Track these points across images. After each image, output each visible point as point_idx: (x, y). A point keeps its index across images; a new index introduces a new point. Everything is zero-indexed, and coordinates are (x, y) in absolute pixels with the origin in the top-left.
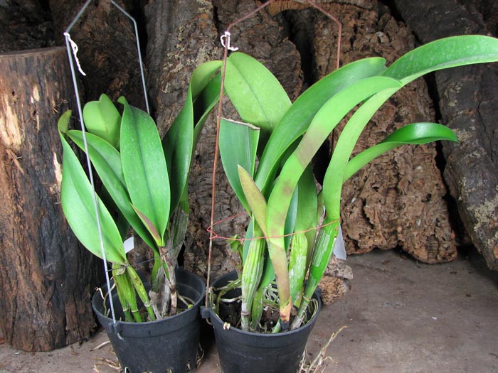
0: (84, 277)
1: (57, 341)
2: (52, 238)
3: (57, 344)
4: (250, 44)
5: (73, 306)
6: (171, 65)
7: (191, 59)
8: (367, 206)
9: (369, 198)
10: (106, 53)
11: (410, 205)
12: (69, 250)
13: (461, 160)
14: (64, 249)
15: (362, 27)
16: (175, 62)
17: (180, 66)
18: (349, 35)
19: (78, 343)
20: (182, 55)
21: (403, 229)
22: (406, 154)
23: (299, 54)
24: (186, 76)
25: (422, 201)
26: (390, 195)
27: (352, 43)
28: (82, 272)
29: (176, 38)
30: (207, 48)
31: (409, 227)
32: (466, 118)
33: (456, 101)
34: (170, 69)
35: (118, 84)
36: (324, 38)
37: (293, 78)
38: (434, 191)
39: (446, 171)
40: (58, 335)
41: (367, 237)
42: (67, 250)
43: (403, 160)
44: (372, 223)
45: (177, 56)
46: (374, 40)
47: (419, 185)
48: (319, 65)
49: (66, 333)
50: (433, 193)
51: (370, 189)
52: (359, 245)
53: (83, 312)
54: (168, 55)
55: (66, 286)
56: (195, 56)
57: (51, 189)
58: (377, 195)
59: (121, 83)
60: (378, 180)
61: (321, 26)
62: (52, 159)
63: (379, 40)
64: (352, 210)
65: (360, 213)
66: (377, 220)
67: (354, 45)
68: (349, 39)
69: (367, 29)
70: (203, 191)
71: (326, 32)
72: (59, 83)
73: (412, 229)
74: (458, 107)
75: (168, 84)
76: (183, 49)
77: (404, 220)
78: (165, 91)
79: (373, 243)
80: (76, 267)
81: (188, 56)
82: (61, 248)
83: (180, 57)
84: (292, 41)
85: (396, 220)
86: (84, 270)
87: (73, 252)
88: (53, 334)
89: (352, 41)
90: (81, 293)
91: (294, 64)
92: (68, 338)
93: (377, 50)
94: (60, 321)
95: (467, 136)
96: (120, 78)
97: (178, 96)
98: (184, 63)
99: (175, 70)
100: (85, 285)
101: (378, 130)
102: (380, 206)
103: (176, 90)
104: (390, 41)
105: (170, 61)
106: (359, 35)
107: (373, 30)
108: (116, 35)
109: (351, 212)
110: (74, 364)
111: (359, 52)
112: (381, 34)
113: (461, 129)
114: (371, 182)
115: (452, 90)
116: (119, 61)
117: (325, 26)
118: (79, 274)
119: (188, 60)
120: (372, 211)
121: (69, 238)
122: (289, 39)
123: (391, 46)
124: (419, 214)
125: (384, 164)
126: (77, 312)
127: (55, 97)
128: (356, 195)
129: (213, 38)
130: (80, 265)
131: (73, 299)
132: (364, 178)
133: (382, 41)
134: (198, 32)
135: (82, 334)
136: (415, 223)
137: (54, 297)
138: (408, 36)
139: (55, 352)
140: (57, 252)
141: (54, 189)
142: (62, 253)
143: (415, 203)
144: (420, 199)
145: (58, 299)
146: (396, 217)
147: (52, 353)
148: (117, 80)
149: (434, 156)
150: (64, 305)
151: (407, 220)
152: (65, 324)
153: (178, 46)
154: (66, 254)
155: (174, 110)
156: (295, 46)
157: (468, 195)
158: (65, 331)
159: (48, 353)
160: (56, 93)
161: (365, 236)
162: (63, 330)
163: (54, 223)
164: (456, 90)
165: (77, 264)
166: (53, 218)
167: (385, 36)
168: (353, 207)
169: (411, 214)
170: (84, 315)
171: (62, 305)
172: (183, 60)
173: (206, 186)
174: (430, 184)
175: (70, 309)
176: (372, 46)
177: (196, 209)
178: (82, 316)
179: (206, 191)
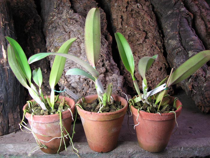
0: (16, 101)
1: (5, 131)
2: (2, 83)
3: (5, 132)
4: (84, 9)
5: (12, 115)
6: (51, 17)
7: (60, 15)
8: (136, 73)
9: (137, 70)
10: (24, 12)
11: (154, 72)
12: (10, 89)
13: (174, 52)
14: (8, 89)
15: (131, 2)
16: (53, 16)
17: (55, 18)
18: (125, 6)
19: (14, 132)
20: (56, 13)
21: (151, 82)
22: (151, 52)
23: (105, 14)
24: (58, 22)
25: (159, 70)
27: (127, 9)
28: (16, 100)
29: (53, 7)
30: (66, 10)
31: (154, 81)
32: (174, 35)
33: (170, 29)
34: (51, 19)
35: (29, 24)
36: (115, 7)
37: (103, 23)
38: (163, 66)
39: (168, 57)
40: (5, 128)
42: (9, 89)
43: (150, 54)
45: (54, 14)
46: (136, 7)
47: (157, 64)
48: (113, 18)
49: (9, 127)
50: (163, 67)
53: (16, 117)
54: (50, 14)
55: (8, 106)
56: (62, 13)
57: (1, 61)
59: (31, 24)
61: (114, 2)
62: (2, 48)
63: (138, 7)
67: (128, 9)
68: (125, 7)
69: (133, 3)
70: (67, 66)
71: (116, 4)
72: (4, 15)
73: (155, 82)
74: (171, 31)
75: (51, 25)
76: (56, 11)
77: (152, 78)
78: (50, 28)
80: (13, 97)
81: (59, 13)
82: (6, 88)
83: (55, 14)
84: (102, 9)
85: (148, 78)
86: (16, 99)
87: (12, 90)
88: (3, 128)
89: (127, 8)
90: (15, 109)
91: (103, 18)
92: (10, 130)
93: (137, 11)
94: (6, 122)
95: (175, 42)
96: (30, 22)
97: (55, 30)
98: (57, 16)
99: (53, 20)
100: (17, 106)
101: (139, 43)
103: (54, 27)
104: (142, 7)
105: (51, 16)
106: (129, 5)
107: (135, 3)
108: (28, 4)
109: (129, 76)
110: (13, 140)
111: (130, 12)
112: (138, 4)
113: (173, 40)
114: (137, 63)
115: (168, 25)
116: (29, 15)
117: (115, 2)
118: (14, 100)
119: (59, 15)
120: (138, 75)
121: (9, 84)
122: (101, 8)
123: (143, 9)
124: (158, 75)
126: (14, 117)
127: (3, 20)
129: (69, 6)
130: (15, 96)
131: (12, 111)
133: (139, 7)
134: (62, 4)
135: (16, 127)
136: (156, 79)
137: (3, 110)
138: (149, 5)
139: (4, 136)
140: (4, 90)
141: (3, 61)
142: (7, 90)
143: (156, 71)
144: (158, 69)
145: (5, 111)
146: (148, 77)
147: (3, 136)
148: (29, 23)
149: (162, 52)
150: (8, 114)
151: (153, 78)
152: (8, 123)
153: (54, 10)
154: (8, 91)
155: (53, 35)
156: (103, 11)
157: (177, 66)
158: (9, 126)
159: (1, 137)
160: (3, 19)
162: (7, 125)
163: (3, 77)
164: (170, 25)
165: (13, 96)
166: (2, 74)
167: (140, 5)
169: (155, 76)
171: (7, 114)
172: (57, 15)
173: (68, 64)
174: (161, 63)
175: (10, 116)
176: (135, 9)
177: (64, 74)
178: (16, 119)
179: (68, 66)
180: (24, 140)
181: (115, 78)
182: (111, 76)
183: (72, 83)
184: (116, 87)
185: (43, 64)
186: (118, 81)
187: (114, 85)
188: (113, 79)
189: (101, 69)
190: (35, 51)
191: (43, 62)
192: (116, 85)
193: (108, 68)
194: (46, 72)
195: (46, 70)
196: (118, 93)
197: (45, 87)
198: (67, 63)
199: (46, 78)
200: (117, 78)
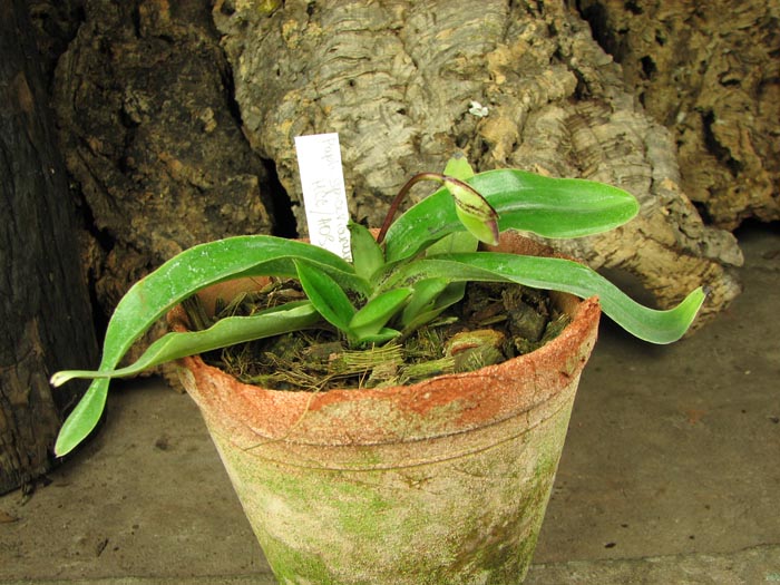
8: (717, 122)
9: (721, 104)
26: (766, 96)
41: (731, 191)
44: (737, 158)
51: (717, 87)
52: (711, 211)
58: (738, 97)
60: (735, 65)
64: (681, 138)
65: (701, 143)
66: (748, 149)
70: (332, 77)
79: (747, 202)
90: (12, 344)
102: (751, 118)
109: (681, 142)
114: (720, 70)
120: (734, 132)
125: (742, 33)
128: (685, 107)
132: (698, 67)
135: (25, 461)
161: (726, 189)
168: (682, 132)
170: (28, 407)
173: (340, 63)
177: (318, 119)
178: (22, 412)
179: (338, 75)
180: (73, 549)
181: (628, 130)
182: (606, 121)
183: (368, 172)
184: (648, 184)
185: (194, 82)
186: (654, 152)
187: (635, 170)
188: (621, 137)
189: (548, 73)
190: (143, 10)
191: (192, 73)
192: (647, 171)
193: (587, 72)
194: (209, 128)
195: (211, 115)
196: (667, 219)
197: (207, 209)
198: (333, 55)
199: (213, 163)
200: (643, 135)
